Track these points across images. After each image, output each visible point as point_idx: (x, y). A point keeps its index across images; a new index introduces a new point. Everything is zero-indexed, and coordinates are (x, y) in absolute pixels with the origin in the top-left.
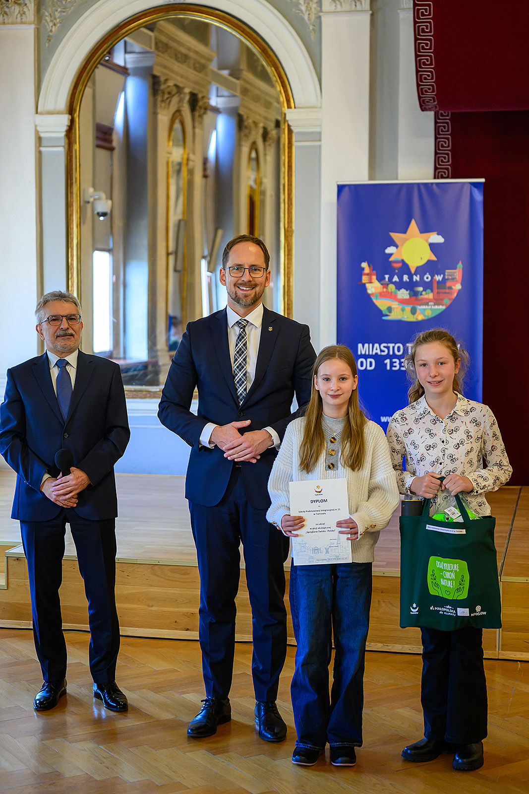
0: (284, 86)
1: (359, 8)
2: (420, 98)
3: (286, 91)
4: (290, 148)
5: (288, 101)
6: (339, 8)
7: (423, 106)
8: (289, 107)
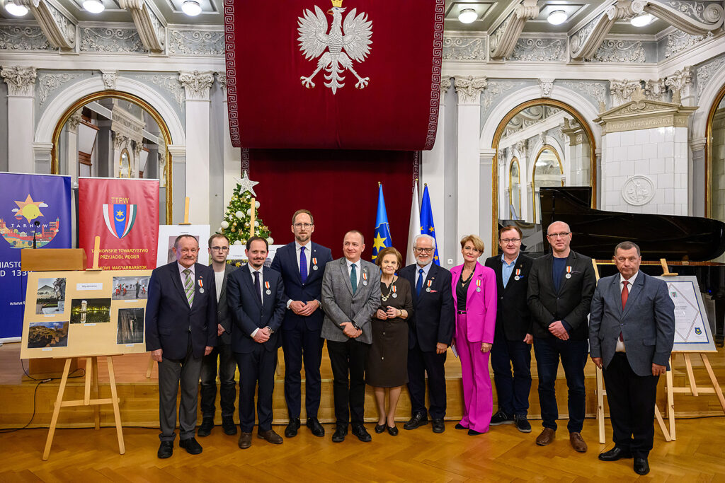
0: (167, 134)
1: (204, 99)
2: (232, 141)
3: (168, 136)
4: (170, 163)
5: (169, 141)
6: (194, 99)
7: (234, 145)
8: (170, 144)
